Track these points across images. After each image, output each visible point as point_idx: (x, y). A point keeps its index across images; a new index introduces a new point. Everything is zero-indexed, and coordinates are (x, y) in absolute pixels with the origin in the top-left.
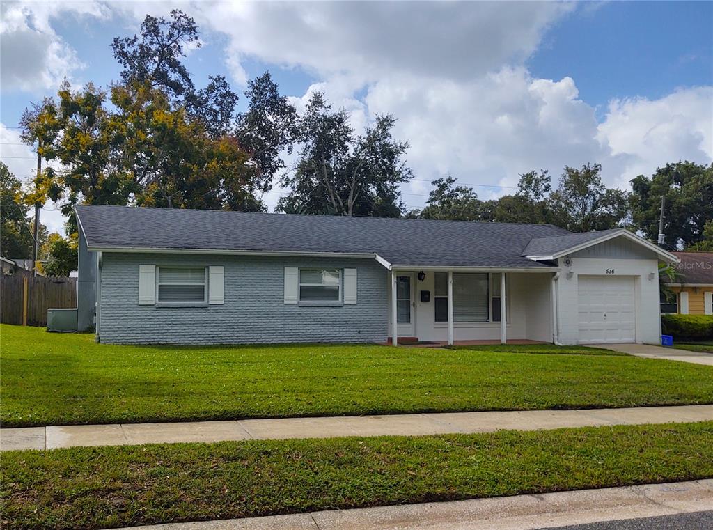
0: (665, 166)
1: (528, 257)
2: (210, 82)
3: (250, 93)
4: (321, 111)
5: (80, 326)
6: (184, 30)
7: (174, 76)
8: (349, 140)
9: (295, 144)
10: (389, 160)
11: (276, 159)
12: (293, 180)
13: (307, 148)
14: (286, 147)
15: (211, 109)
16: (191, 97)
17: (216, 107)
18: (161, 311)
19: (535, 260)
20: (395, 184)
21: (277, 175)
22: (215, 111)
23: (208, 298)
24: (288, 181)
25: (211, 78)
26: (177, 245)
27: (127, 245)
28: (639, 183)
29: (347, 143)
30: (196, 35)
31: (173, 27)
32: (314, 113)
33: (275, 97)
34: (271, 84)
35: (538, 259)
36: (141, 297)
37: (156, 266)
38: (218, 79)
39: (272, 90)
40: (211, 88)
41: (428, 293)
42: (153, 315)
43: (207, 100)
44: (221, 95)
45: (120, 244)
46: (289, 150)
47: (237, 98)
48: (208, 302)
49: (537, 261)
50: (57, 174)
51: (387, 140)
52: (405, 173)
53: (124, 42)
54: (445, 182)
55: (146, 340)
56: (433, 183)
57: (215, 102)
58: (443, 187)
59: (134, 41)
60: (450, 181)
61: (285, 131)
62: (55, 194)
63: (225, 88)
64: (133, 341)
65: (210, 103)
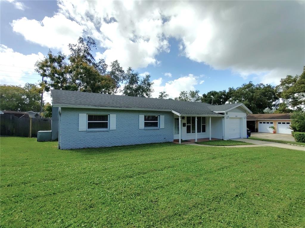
0: (210, 92)
1: (214, 112)
2: (100, 61)
3: (111, 66)
4: (131, 72)
5: (53, 138)
6: (92, 43)
7: (89, 57)
8: (139, 80)
9: (124, 81)
10: (149, 86)
11: (118, 84)
12: (123, 91)
13: (127, 82)
14: (121, 81)
15: (100, 69)
16: (94, 64)
17: (101, 68)
18: (89, 133)
19: (217, 113)
20: (150, 93)
21: (118, 89)
22: (101, 69)
23: (110, 128)
24: (121, 91)
25: (100, 59)
26: (96, 105)
27: (73, 104)
28: (204, 95)
29: (138, 81)
30: (96, 45)
31: (88, 42)
32: (129, 73)
33: (119, 67)
34: (118, 63)
35: (218, 112)
36: (80, 127)
37: (87, 114)
38: (102, 60)
39: (118, 65)
40: (100, 62)
41: (185, 124)
42: (85, 135)
43: (99, 66)
44: (103, 65)
45: (69, 104)
46: (122, 83)
47: (108, 66)
48: (110, 129)
49: (218, 113)
50: (48, 83)
51: (149, 81)
52: (152, 90)
53: (72, 45)
54: (163, 93)
55: (82, 147)
56: (160, 93)
57: (101, 67)
58: (162, 94)
59: (76, 45)
60: (164, 92)
61: (121, 77)
62: (47, 89)
63: (104, 62)
64: (76, 147)
65: (99, 67)
